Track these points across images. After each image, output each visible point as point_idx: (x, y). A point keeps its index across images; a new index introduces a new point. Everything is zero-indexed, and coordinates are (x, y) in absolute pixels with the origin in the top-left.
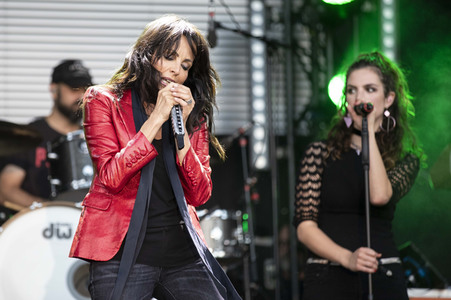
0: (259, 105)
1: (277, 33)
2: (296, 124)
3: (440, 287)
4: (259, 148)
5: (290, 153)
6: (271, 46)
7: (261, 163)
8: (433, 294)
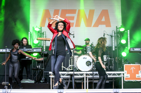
0: (113, 43)
1: (116, 35)
2: (118, 45)
3: (130, 64)
4: (114, 48)
5: (117, 49)
6: (115, 36)
7: (114, 50)
8: (129, 65)
